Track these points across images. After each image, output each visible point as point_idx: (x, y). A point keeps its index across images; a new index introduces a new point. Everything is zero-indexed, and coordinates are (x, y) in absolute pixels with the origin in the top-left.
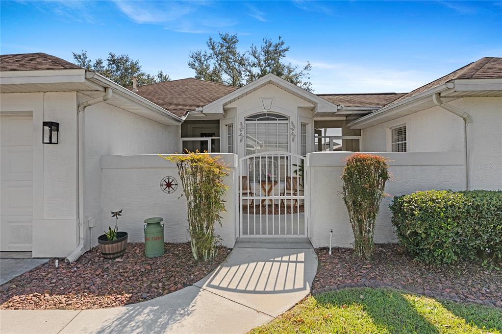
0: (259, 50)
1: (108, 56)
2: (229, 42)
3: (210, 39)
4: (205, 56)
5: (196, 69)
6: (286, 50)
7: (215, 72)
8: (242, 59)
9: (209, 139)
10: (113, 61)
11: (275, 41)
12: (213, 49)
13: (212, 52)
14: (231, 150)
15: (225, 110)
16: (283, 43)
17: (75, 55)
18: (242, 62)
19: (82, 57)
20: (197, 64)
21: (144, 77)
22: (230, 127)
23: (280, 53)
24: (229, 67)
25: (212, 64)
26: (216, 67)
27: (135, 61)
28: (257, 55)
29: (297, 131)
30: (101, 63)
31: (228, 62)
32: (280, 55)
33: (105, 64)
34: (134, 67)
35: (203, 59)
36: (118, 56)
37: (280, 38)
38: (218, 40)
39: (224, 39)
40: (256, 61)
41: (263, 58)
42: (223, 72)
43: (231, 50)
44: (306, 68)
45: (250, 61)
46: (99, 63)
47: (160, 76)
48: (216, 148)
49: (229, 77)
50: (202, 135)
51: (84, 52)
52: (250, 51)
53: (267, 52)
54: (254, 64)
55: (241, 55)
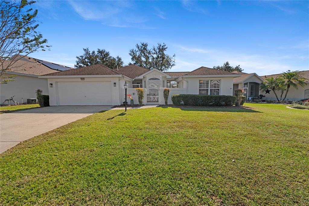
0: (156, 48)
1: (97, 50)
2: (145, 46)
3: (137, 44)
4: (135, 51)
5: (132, 56)
6: (166, 48)
7: (139, 57)
8: (150, 52)
9: (139, 85)
10: (99, 52)
11: (162, 45)
12: (138, 48)
13: (138, 49)
14: (145, 87)
15: (144, 77)
16: (165, 45)
17: (84, 49)
18: (149, 53)
19: (87, 50)
20: (132, 54)
21: (111, 58)
22: (145, 81)
23: (164, 49)
24: (144, 55)
25: (138, 54)
26: (139, 55)
27: (108, 52)
28: (155, 50)
29: (162, 83)
30: (95, 52)
31: (144, 53)
32: (164, 50)
33: (96, 53)
34: (107, 54)
35: (134, 52)
36: (101, 49)
37: (164, 43)
38: (140, 45)
39: (143, 45)
40: (155, 52)
41: (158, 51)
42: (142, 57)
43: (145, 49)
44: (174, 56)
45: (153, 52)
46: (94, 52)
47: (118, 57)
48: (141, 87)
49: (145, 59)
50: (138, 83)
51: (87, 48)
52: (153, 48)
53: (159, 49)
54: (154, 53)
55: (149, 50)
